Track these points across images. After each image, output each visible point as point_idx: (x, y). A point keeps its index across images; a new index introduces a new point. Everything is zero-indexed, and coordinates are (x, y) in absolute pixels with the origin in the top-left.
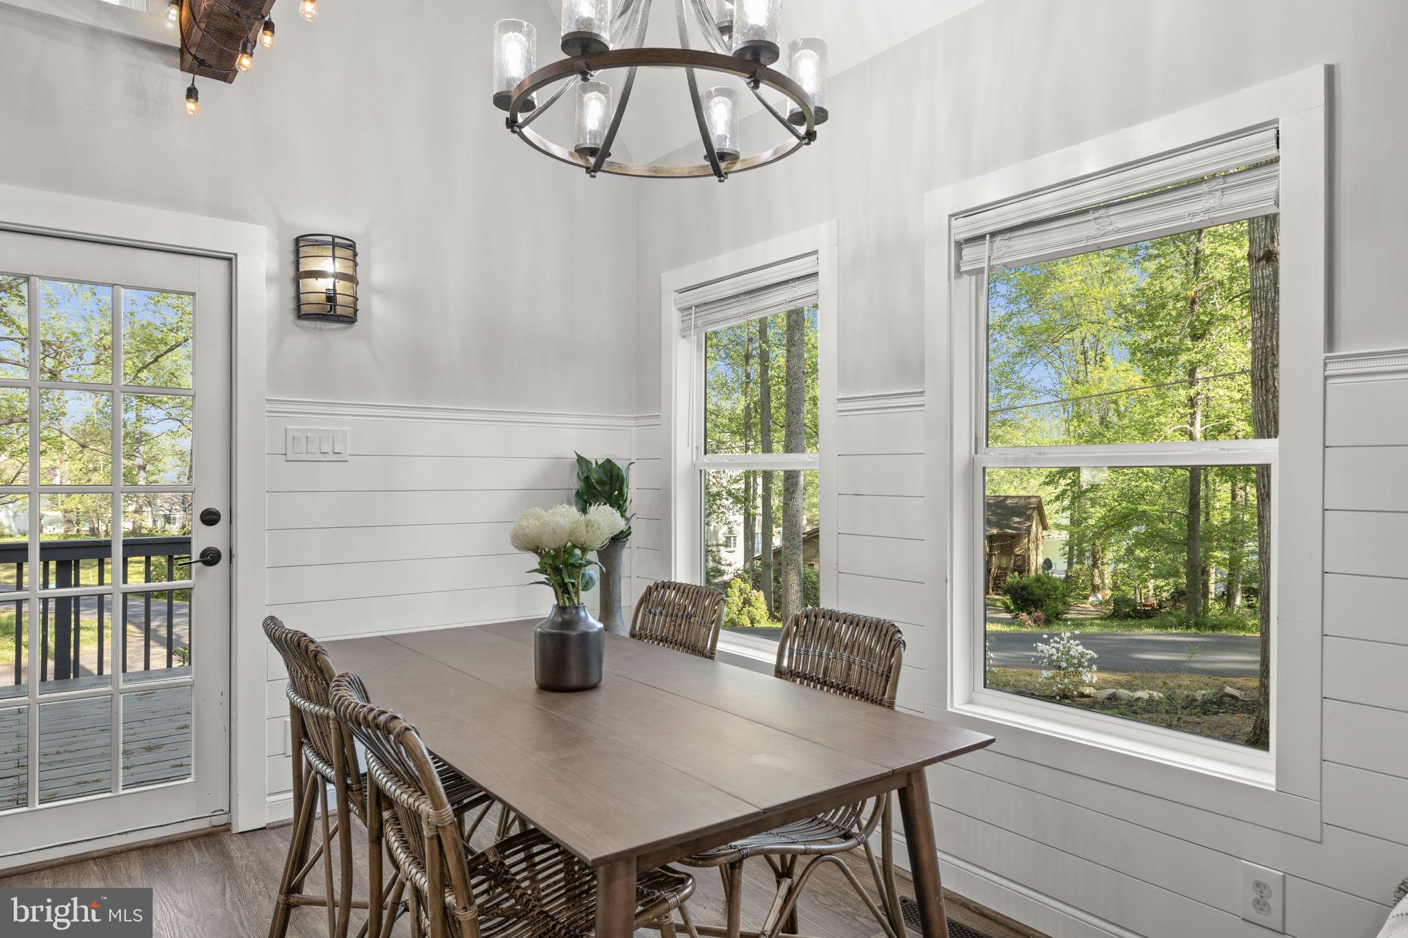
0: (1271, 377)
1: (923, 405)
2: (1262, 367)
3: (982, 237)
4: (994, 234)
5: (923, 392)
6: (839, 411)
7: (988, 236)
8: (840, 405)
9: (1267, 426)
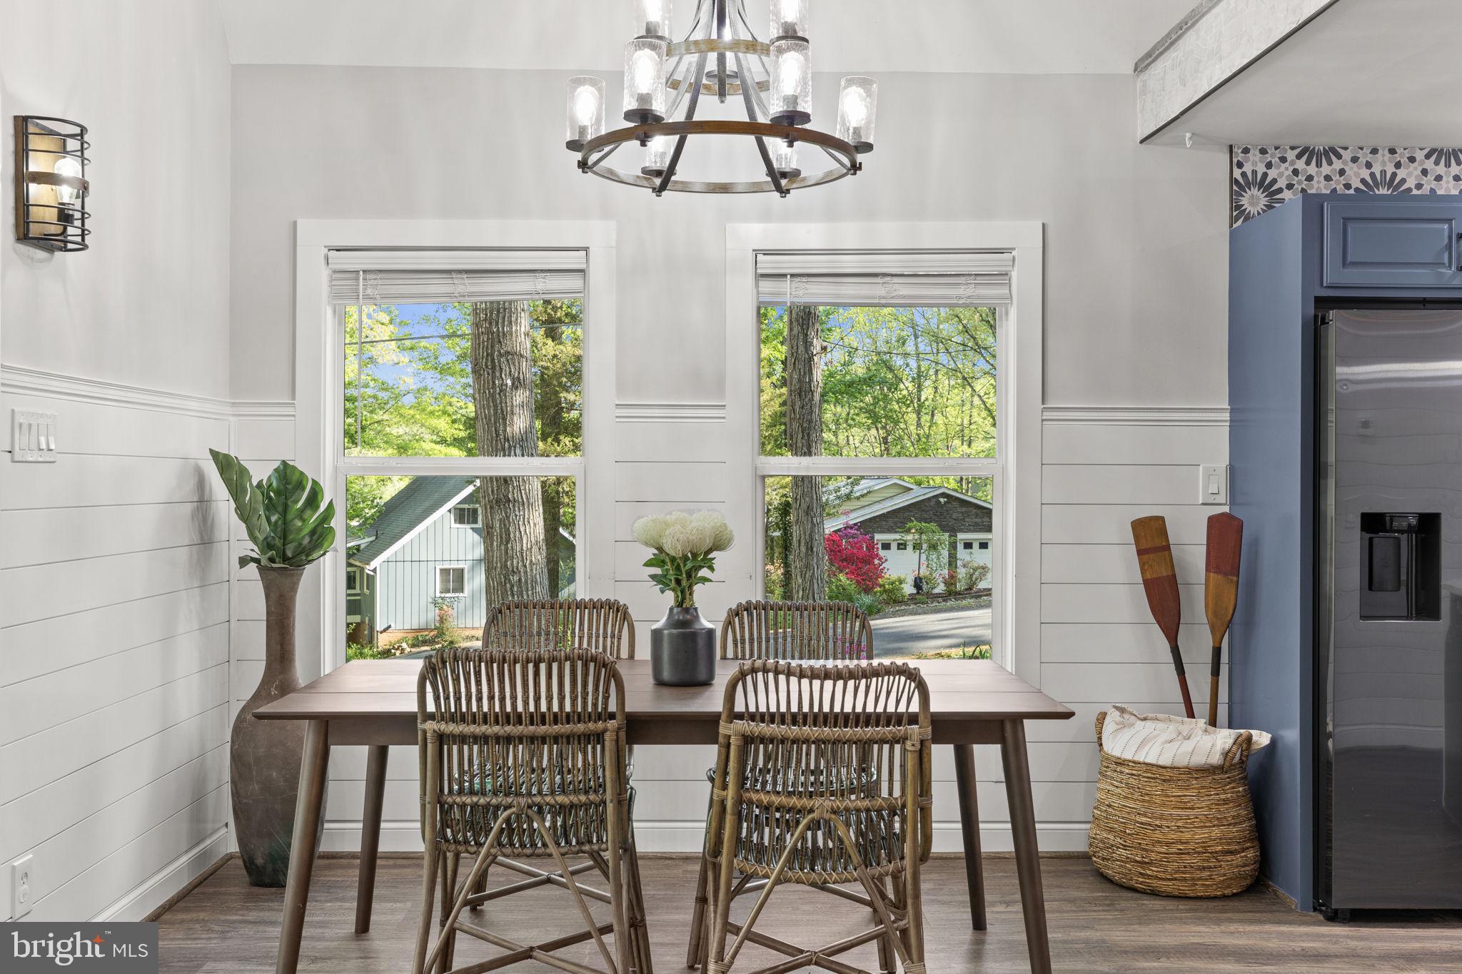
0: (498, 368)
1: (724, 418)
2: (487, 355)
3: (784, 275)
4: (793, 275)
5: (724, 406)
6: (617, 417)
7: (789, 276)
8: (618, 411)
9: (495, 423)
